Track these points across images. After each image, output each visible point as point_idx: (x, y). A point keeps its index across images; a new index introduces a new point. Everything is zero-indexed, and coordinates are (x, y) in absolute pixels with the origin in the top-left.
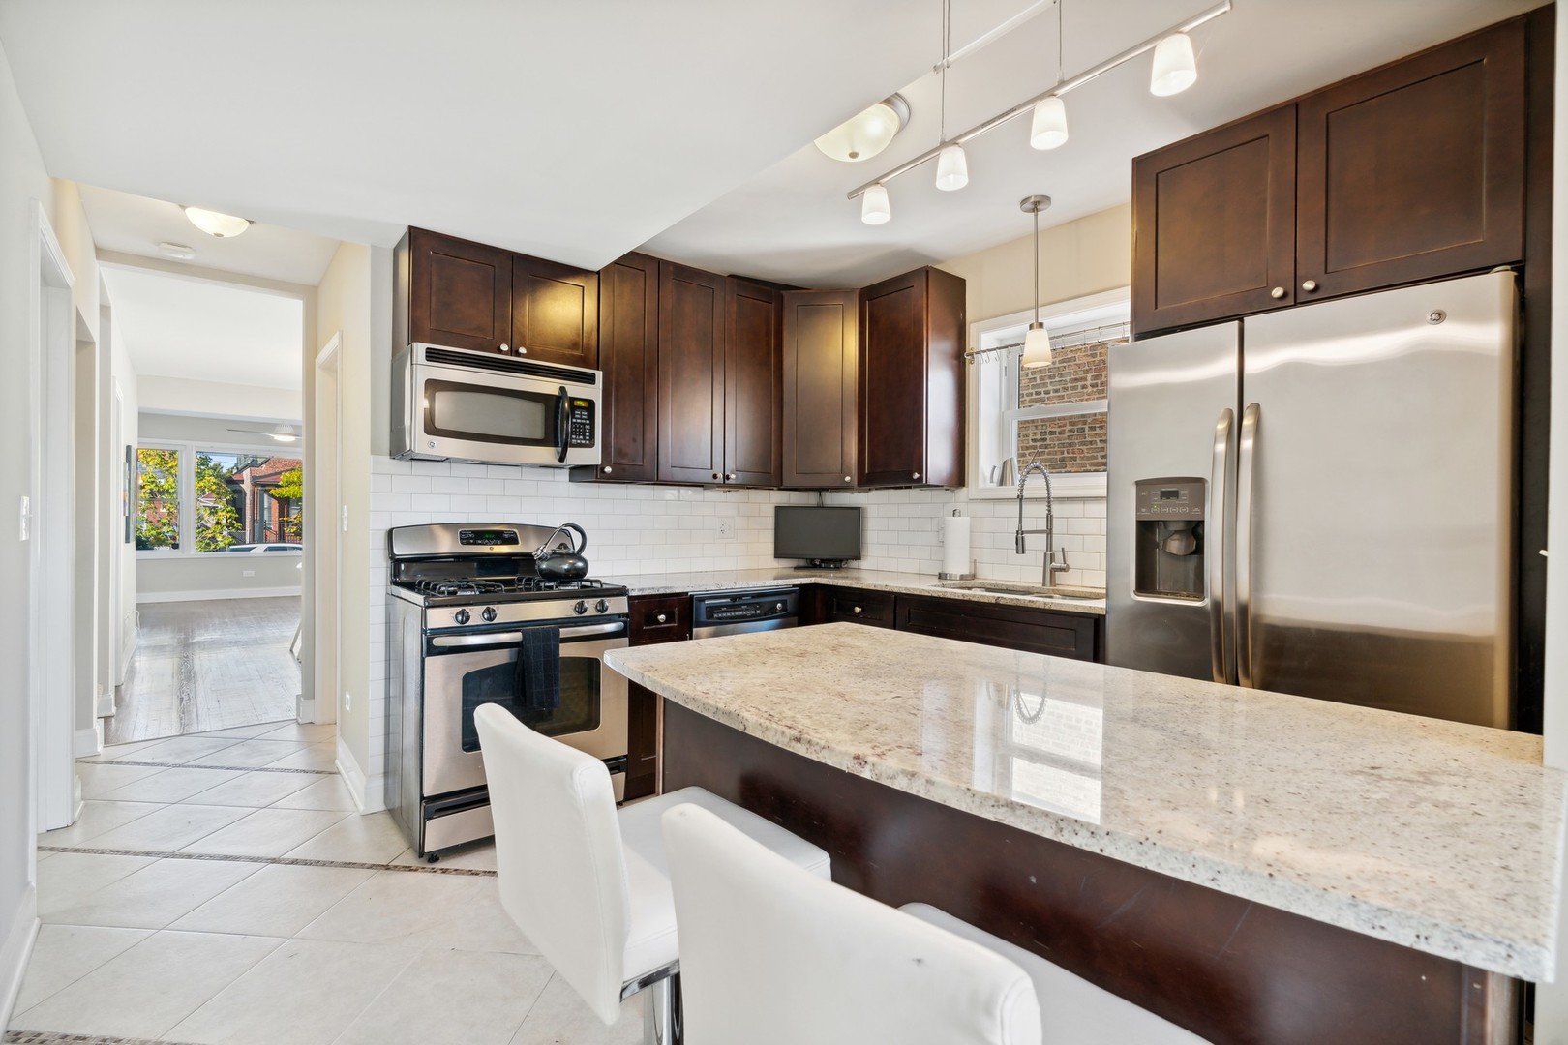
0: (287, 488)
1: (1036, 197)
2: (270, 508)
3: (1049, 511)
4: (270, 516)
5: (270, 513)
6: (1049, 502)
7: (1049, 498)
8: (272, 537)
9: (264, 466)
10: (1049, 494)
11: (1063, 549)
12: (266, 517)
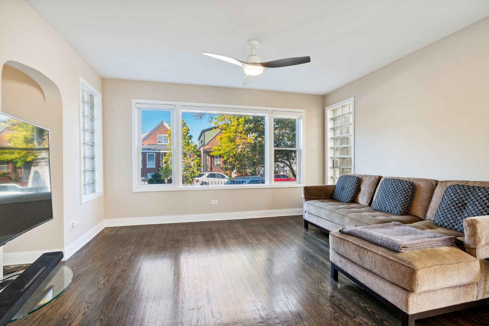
0: (214, 152)
2: (208, 160)
4: (208, 163)
5: (208, 161)
8: (209, 170)
9: (206, 146)
12: (207, 163)
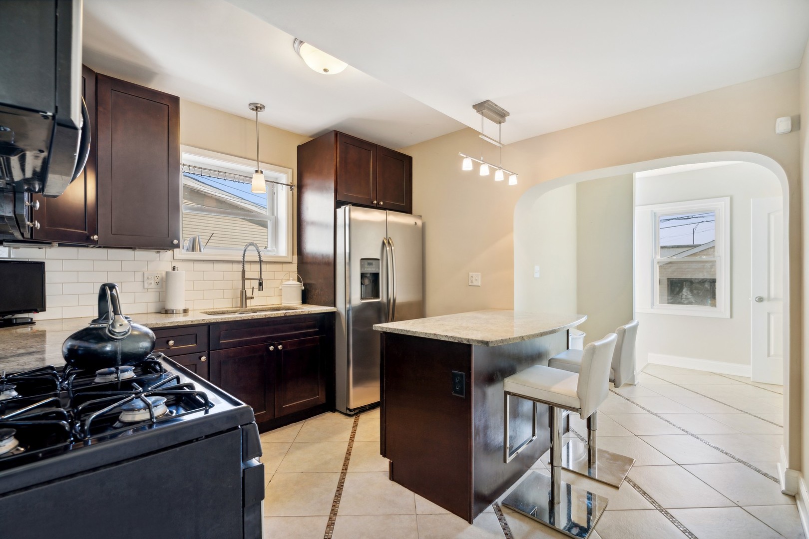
1: (261, 104)
3: (243, 268)
6: (243, 264)
7: (244, 261)
10: (244, 259)
11: (253, 287)
